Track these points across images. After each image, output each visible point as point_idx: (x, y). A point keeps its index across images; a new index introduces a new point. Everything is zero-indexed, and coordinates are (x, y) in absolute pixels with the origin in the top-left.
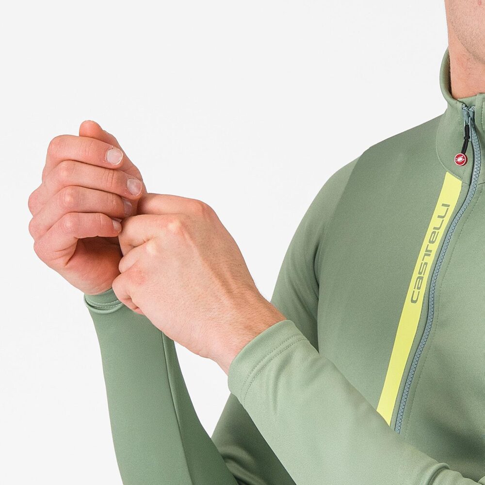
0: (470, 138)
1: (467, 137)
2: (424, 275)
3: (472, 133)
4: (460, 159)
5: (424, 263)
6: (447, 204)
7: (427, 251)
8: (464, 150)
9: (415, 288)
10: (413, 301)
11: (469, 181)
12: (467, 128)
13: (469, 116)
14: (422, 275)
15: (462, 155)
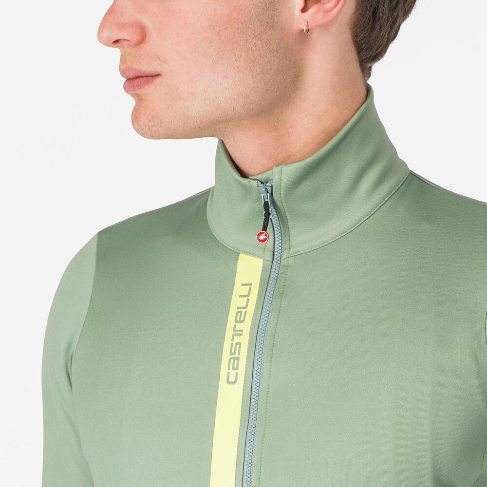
0: (270, 214)
1: (267, 215)
2: (239, 354)
3: (272, 210)
4: (262, 237)
5: (234, 343)
6: (250, 283)
7: (235, 330)
8: (265, 228)
9: (229, 369)
10: (229, 382)
11: (272, 257)
12: (266, 205)
13: (268, 193)
14: (236, 355)
15: (264, 233)
